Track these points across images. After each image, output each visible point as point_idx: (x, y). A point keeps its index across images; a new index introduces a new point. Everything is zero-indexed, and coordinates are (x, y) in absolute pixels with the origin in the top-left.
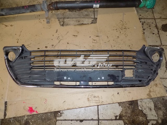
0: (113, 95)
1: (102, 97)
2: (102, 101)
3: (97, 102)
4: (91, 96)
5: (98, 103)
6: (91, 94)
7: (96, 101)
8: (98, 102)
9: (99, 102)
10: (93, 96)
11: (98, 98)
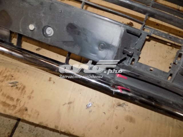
0: (70, 103)
1: (33, 95)
2: (25, 106)
3: (9, 102)
4: (6, 77)
5: (9, 105)
6: (8, 74)
7: (8, 97)
8: (11, 103)
9: (15, 106)
10: (12, 81)
11: (19, 92)
